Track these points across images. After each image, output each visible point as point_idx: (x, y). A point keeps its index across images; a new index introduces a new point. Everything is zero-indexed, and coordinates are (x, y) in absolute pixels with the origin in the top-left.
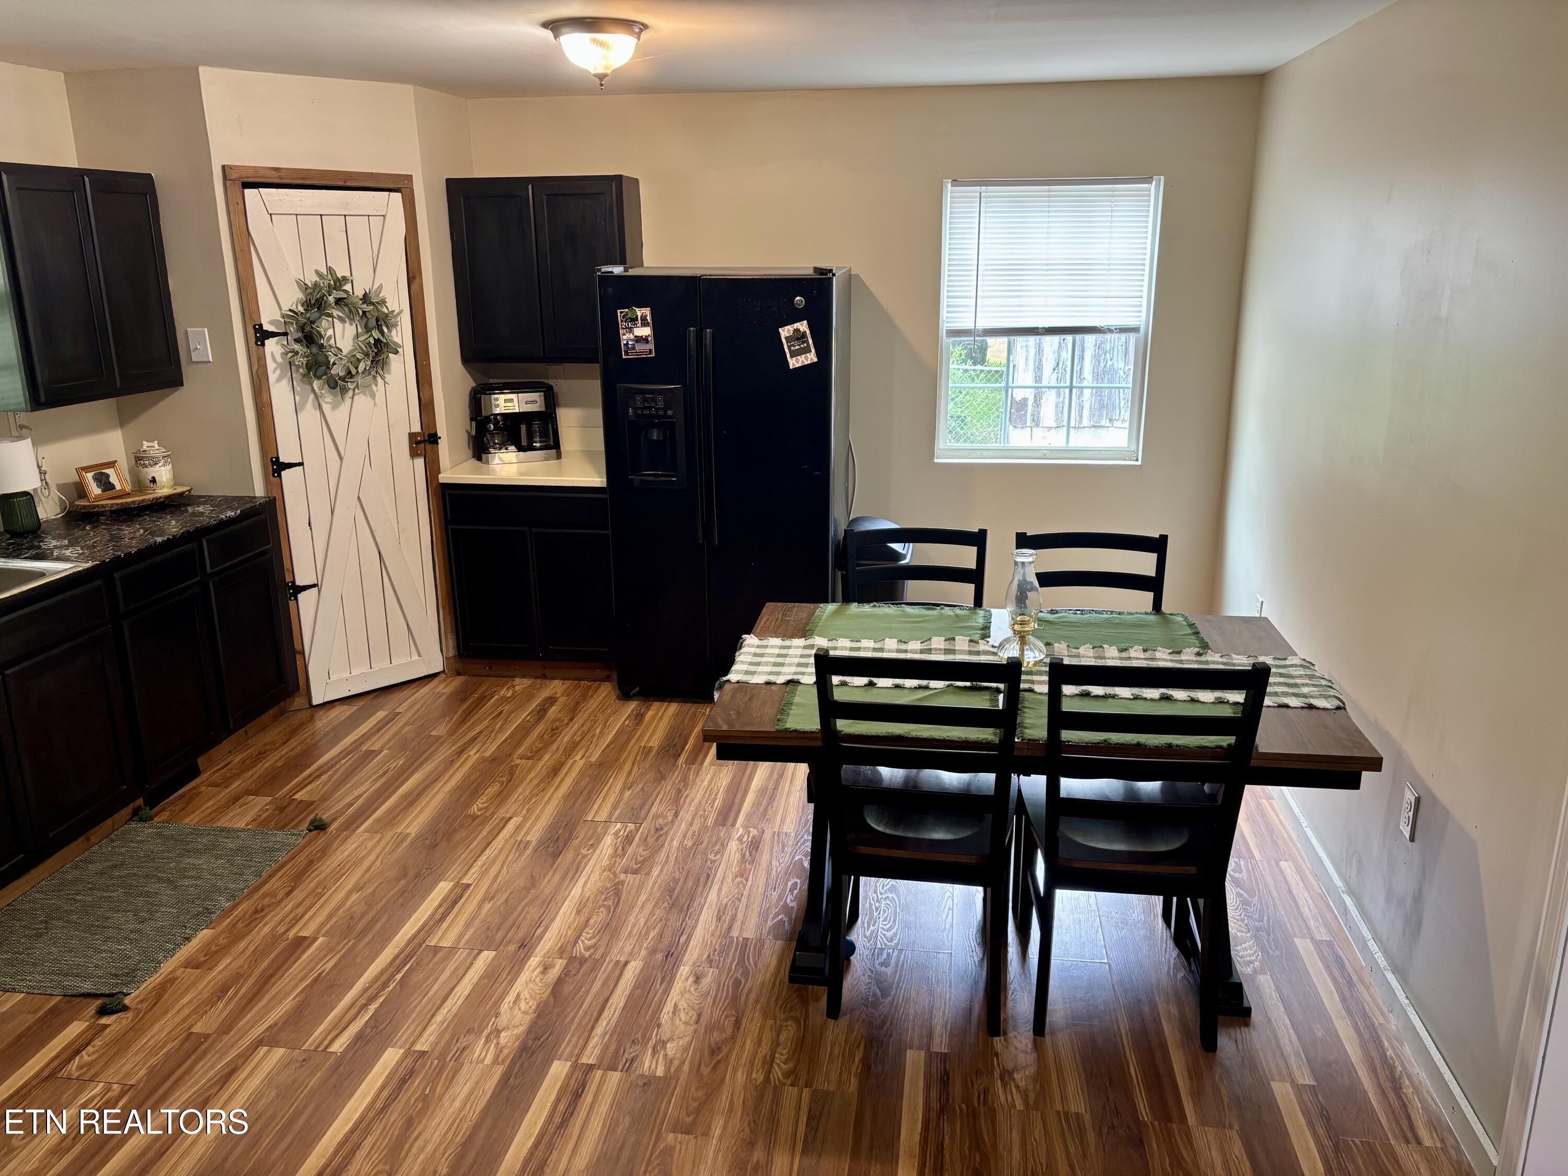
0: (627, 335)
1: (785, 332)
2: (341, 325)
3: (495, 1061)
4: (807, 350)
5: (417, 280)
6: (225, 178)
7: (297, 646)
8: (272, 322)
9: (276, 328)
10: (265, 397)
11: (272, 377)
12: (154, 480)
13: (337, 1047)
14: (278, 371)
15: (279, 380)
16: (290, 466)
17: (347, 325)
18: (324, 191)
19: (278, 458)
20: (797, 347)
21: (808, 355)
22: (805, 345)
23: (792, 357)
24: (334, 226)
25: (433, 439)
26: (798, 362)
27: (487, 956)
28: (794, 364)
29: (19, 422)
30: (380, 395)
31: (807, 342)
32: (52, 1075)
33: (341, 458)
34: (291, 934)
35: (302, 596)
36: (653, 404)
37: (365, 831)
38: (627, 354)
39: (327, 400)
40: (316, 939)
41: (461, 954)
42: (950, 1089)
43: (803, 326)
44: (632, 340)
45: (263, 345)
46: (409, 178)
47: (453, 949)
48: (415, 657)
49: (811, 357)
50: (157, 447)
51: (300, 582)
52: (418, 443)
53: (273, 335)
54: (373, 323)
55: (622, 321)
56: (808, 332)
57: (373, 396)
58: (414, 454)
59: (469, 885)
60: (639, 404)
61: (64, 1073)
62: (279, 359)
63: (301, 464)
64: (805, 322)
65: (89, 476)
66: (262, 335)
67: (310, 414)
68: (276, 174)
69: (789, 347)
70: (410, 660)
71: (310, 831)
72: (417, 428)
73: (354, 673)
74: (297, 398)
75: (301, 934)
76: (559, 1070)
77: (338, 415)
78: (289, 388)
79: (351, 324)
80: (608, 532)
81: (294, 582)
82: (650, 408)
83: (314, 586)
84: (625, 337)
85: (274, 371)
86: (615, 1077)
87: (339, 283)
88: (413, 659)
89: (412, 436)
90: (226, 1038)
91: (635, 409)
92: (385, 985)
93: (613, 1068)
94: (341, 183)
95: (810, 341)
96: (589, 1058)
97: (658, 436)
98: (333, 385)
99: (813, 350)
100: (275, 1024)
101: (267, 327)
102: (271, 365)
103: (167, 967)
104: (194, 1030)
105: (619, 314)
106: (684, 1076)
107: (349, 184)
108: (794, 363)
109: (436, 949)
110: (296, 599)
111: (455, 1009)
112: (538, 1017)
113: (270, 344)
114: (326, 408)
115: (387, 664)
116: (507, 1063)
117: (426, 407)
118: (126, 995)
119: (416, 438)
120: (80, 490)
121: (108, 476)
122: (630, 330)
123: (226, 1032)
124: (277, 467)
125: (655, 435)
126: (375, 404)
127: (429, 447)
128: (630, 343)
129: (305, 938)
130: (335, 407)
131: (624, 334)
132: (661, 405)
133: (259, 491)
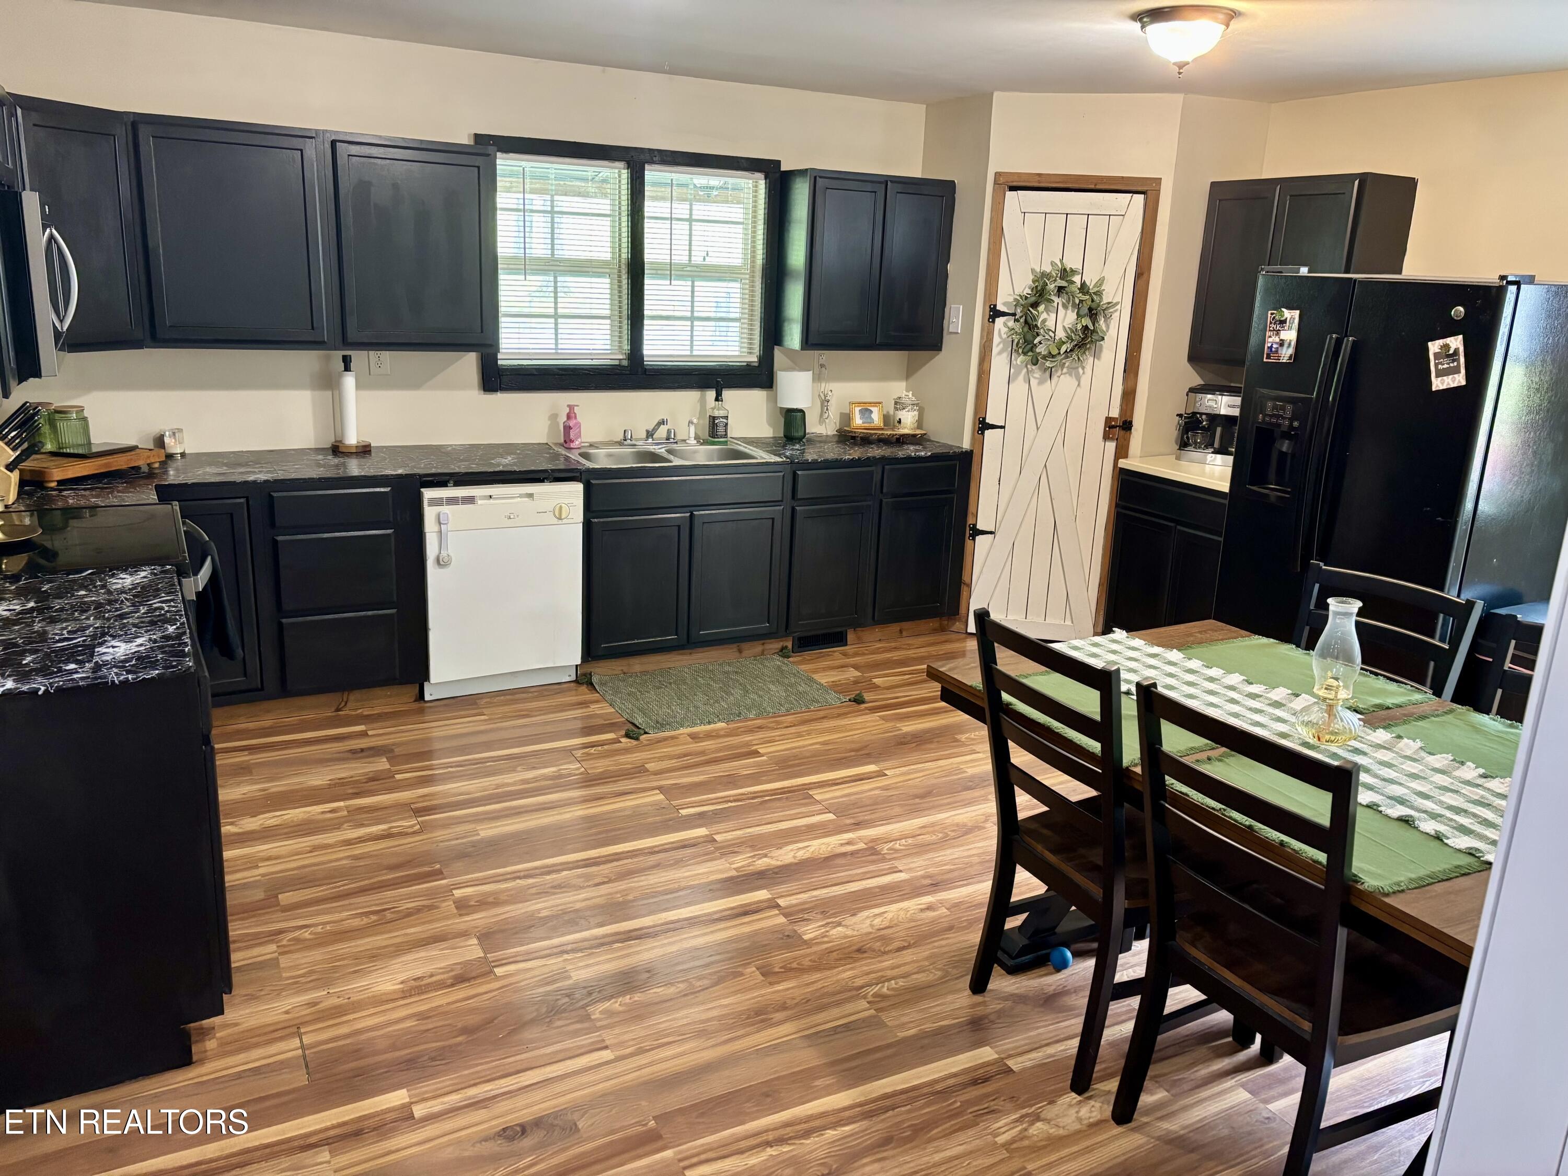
0: (1273, 337)
1: (1434, 347)
2: (1064, 311)
3: (736, 869)
4: (1456, 371)
5: (1145, 276)
6: (996, 183)
7: (965, 578)
8: (1005, 304)
9: (1008, 309)
10: (986, 365)
11: (995, 350)
12: (900, 422)
13: (684, 812)
14: (1001, 346)
15: (1000, 353)
16: (993, 427)
17: (1069, 312)
18: (1073, 193)
19: (984, 419)
20: (1446, 366)
21: (1456, 376)
22: (1455, 364)
23: (1437, 376)
24: (1077, 223)
25: (1127, 426)
26: (1443, 384)
27: (831, 816)
28: (1437, 386)
29: (821, 362)
30: (1085, 380)
31: (1458, 360)
32: (570, 751)
33: (1038, 429)
34: (754, 748)
35: (979, 539)
36: (1281, 413)
37: (879, 716)
38: (1268, 357)
39: (1035, 375)
40: (763, 756)
41: (819, 807)
42: (968, 1089)
43: (1456, 342)
44: (1277, 343)
45: (993, 322)
46: (1158, 181)
47: (819, 802)
48: (1068, 622)
49: (1459, 380)
50: (910, 396)
51: (980, 526)
52: (1111, 427)
53: (1003, 314)
54: (1085, 310)
55: (1271, 323)
56: (1462, 349)
57: (1078, 379)
58: (1106, 437)
59: (886, 775)
60: (1269, 411)
61: (574, 752)
62: (1004, 336)
63: (1003, 427)
64: (1461, 337)
65: (857, 409)
66: (994, 314)
67: (1019, 386)
68: (1037, 178)
69: (1436, 365)
70: (1062, 623)
71: (850, 700)
72: (1115, 413)
73: (1008, 618)
74: (1012, 370)
75: (759, 750)
76: (762, 895)
77: (1042, 391)
78: (1007, 361)
79: (1073, 311)
80: (1221, 539)
81: (975, 525)
82: (1278, 416)
83: (991, 533)
84: (1270, 340)
85: (998, 345)
86: (782, 920)
87: (1065, 273)
88: (1066, 623)
89: (1108, 420)
90: (653, 777)
91: (1265, 415)
92: (753, 798)
93: (785, 915)
94: (1092, 187)
95: (1462, 360)
96: (782, 902)
97: (1288, 448)
98: (1034, 362)
99: (1463, 371)
100: (679, 784)
101: (1000, 307)
102: (996, 340)
103: (682, 731)
104: (646, 765)
105: (1269, 315)
106: (815, 949)
107: (1098, 187)
108: (1438, 384)
109: (811, 797)
110: (974, 539)
111: (765, 831)
112: (796, 864)
113: (1000, 321)
114: (1034, 382)
115: (1041, 620)
116: (740, 874)
117: (1129, 396)
118: (646, 733)
119: (1110, 422)
120: (847, 418)
121: (871, 412)
122: (1278, 333)
123: (655, 774)
124: (983, 426)
125: (1285, 446)
126: (1079, 385)
127: (1122, 432)
128: (1275, 346)
129: (759, 753)
130: (1041, 382)
131: (1270, 337)
132: (1288, 414)
133: (966, 445)
